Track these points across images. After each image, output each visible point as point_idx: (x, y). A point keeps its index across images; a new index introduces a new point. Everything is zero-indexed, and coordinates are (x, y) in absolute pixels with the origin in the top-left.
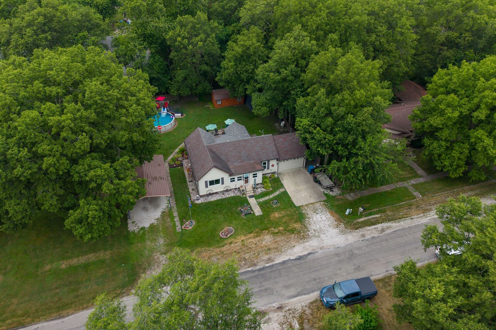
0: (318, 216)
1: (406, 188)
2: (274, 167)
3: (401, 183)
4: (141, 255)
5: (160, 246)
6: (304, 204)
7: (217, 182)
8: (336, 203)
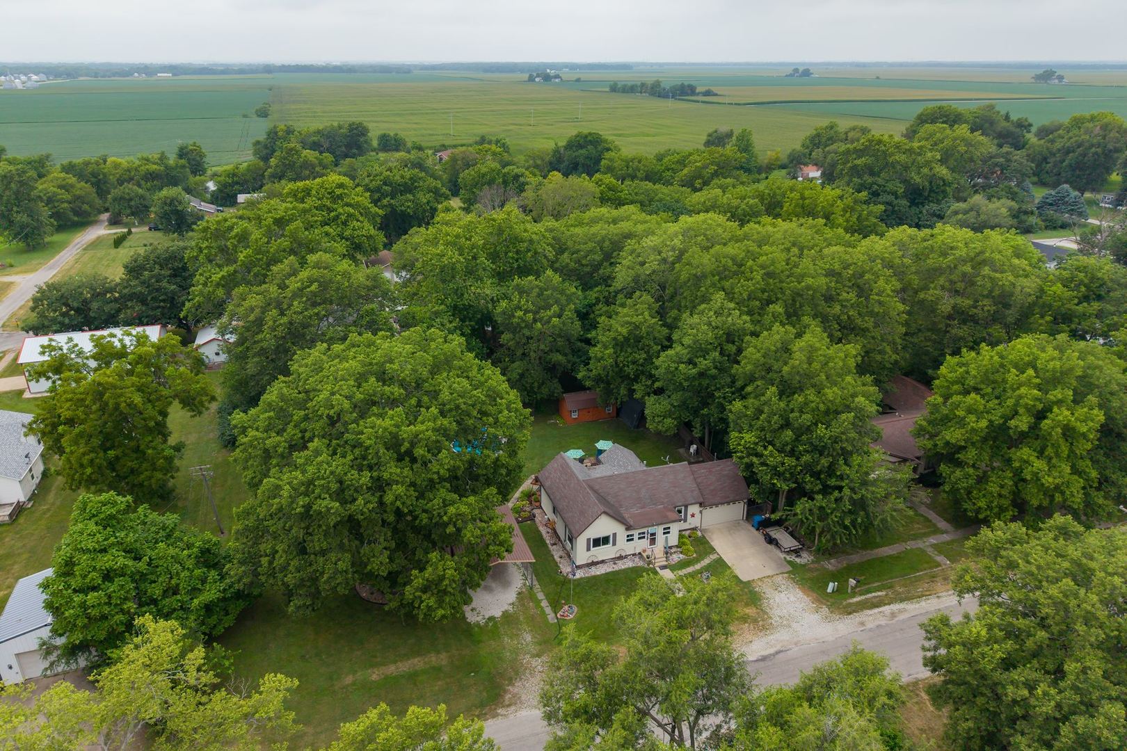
0: (782, 595)
1: (923, 551)
2: (697, 517)
3: (913, 542)
4: (500, 659)
5: (527, 645)
6: (756, 578)
7: (605, 540)
8: (809, 575)
